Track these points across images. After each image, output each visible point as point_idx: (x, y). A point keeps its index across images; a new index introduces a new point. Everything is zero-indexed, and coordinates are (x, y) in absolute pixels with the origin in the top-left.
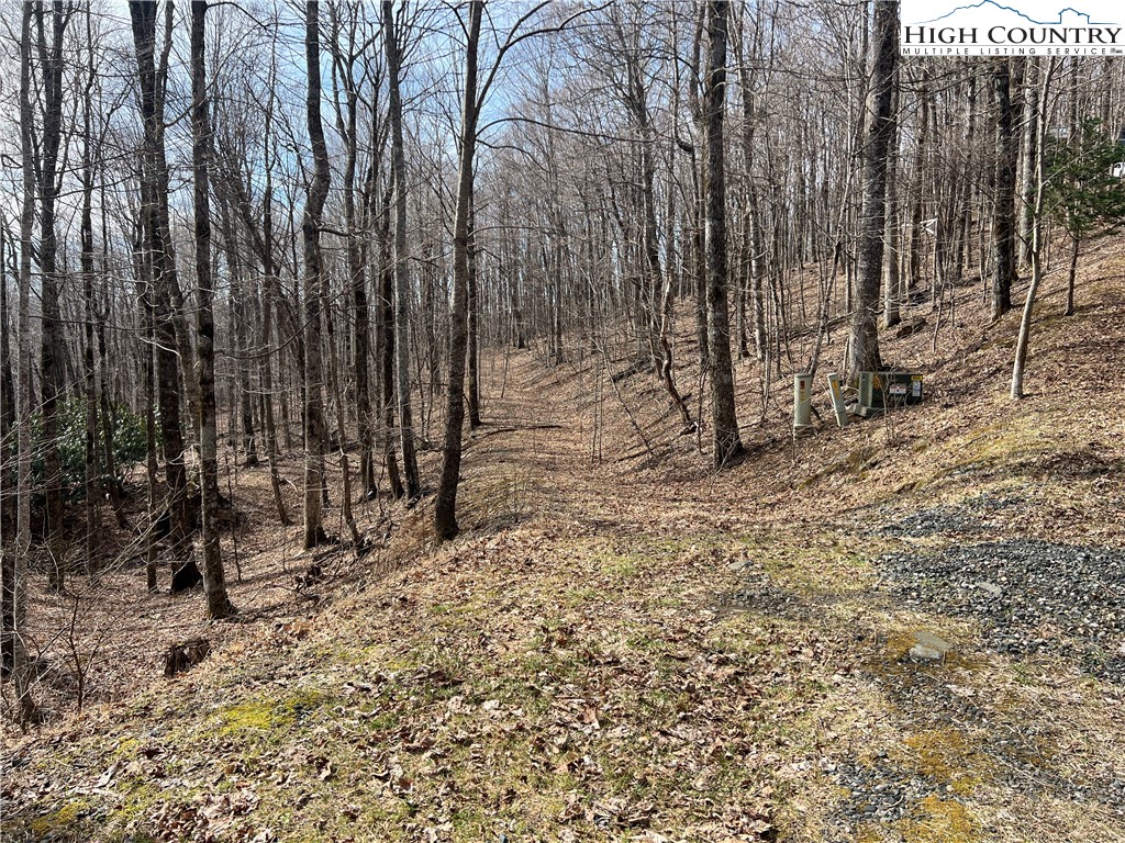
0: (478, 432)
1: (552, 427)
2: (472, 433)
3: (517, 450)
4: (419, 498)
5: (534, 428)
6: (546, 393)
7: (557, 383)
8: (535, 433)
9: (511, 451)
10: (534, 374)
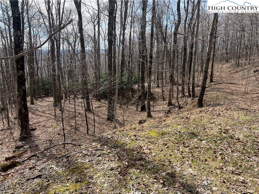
0: (212, 83)
1: (233, 83)
2: (210, 84)
3: (222, 89)
4: (195, 98)
5: (228, 83)
6: (233, 74)
7: (237, 72)
8: (228, 85)
9: (220, 89)
10: (230, 69)
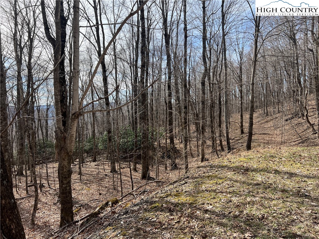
0: (243, 135)
1: (267, 134)
2: (241, 135)
3: (257, 140)
4: (231, 150)
6: (263, 125)
7: (267, 122)
8: (261, 135)
9: (255, 140)
10: (259, 119)
